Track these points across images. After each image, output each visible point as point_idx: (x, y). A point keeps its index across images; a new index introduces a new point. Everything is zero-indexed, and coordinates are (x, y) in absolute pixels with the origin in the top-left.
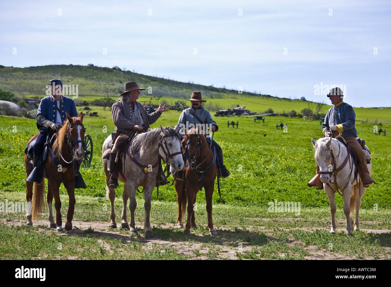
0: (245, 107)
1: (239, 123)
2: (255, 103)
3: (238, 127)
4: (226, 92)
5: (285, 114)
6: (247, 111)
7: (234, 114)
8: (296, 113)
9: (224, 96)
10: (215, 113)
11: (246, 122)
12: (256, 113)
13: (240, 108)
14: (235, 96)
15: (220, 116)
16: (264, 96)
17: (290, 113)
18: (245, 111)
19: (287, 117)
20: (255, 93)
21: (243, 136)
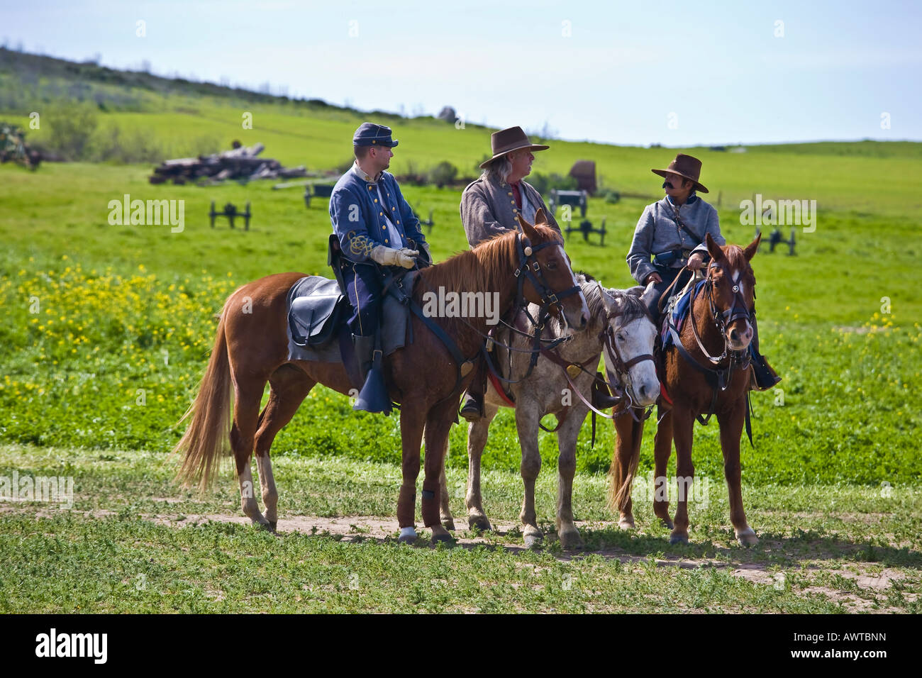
0: (261, 150)
1: (252, 211)
2: (273, 131)
3: (252, 226)
4: (155, 85)
5: (414, 172)
6: (273, 165)
7: (223, 174)
8: (455, 171)
9: (148, 101)
10: (150, 172)
11: (272, 206)
12: (304, 171)
13: (244, 154)
14: (190, 103)
15: (170, 181)
16: (299, 103)
17: (435, 173)
18: (264, 166)
19: (422, 189)
20: (264, 91)
21: (277, 259)
